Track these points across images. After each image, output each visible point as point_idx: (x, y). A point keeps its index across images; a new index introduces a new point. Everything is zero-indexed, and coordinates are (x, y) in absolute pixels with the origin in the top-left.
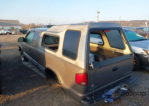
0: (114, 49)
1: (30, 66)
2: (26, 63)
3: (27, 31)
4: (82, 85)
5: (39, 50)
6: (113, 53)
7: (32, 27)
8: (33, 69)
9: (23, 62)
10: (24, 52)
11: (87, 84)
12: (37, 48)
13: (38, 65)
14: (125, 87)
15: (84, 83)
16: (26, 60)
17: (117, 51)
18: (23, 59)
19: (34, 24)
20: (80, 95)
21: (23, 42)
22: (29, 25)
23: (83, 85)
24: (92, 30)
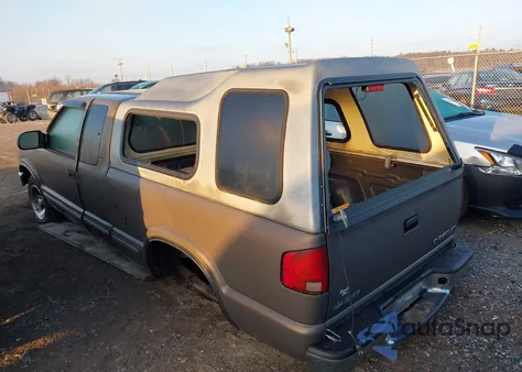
0: (389, 152)
1: (74, 238)
2: (55, 229)
3: (33, 107)
4: (308, 293)
5: (112, 174)
6: (387, 166)
7: (52, 94)
8: (88, 249)
9: (42, 227)
10: (44, 187)
11: (326, 287)
12: (104, 169)
13: (111, 231)
14: (442, 281)
15: (316, 286)
16: (55, 215)
17: (399, 160)
18: (41, 214)
19: (55, 83)
20: (303, 330)
21: (40, 147)
22: (38, 84)
23: (313, 293)
24: (327, 87)
